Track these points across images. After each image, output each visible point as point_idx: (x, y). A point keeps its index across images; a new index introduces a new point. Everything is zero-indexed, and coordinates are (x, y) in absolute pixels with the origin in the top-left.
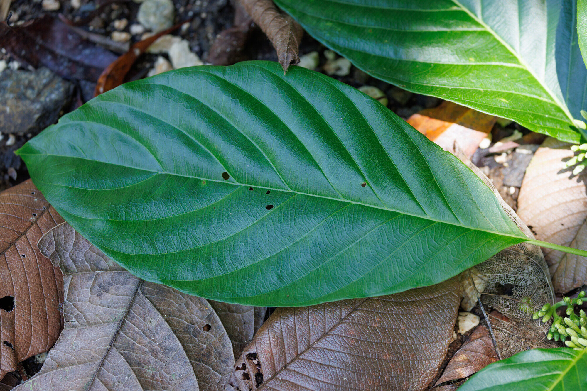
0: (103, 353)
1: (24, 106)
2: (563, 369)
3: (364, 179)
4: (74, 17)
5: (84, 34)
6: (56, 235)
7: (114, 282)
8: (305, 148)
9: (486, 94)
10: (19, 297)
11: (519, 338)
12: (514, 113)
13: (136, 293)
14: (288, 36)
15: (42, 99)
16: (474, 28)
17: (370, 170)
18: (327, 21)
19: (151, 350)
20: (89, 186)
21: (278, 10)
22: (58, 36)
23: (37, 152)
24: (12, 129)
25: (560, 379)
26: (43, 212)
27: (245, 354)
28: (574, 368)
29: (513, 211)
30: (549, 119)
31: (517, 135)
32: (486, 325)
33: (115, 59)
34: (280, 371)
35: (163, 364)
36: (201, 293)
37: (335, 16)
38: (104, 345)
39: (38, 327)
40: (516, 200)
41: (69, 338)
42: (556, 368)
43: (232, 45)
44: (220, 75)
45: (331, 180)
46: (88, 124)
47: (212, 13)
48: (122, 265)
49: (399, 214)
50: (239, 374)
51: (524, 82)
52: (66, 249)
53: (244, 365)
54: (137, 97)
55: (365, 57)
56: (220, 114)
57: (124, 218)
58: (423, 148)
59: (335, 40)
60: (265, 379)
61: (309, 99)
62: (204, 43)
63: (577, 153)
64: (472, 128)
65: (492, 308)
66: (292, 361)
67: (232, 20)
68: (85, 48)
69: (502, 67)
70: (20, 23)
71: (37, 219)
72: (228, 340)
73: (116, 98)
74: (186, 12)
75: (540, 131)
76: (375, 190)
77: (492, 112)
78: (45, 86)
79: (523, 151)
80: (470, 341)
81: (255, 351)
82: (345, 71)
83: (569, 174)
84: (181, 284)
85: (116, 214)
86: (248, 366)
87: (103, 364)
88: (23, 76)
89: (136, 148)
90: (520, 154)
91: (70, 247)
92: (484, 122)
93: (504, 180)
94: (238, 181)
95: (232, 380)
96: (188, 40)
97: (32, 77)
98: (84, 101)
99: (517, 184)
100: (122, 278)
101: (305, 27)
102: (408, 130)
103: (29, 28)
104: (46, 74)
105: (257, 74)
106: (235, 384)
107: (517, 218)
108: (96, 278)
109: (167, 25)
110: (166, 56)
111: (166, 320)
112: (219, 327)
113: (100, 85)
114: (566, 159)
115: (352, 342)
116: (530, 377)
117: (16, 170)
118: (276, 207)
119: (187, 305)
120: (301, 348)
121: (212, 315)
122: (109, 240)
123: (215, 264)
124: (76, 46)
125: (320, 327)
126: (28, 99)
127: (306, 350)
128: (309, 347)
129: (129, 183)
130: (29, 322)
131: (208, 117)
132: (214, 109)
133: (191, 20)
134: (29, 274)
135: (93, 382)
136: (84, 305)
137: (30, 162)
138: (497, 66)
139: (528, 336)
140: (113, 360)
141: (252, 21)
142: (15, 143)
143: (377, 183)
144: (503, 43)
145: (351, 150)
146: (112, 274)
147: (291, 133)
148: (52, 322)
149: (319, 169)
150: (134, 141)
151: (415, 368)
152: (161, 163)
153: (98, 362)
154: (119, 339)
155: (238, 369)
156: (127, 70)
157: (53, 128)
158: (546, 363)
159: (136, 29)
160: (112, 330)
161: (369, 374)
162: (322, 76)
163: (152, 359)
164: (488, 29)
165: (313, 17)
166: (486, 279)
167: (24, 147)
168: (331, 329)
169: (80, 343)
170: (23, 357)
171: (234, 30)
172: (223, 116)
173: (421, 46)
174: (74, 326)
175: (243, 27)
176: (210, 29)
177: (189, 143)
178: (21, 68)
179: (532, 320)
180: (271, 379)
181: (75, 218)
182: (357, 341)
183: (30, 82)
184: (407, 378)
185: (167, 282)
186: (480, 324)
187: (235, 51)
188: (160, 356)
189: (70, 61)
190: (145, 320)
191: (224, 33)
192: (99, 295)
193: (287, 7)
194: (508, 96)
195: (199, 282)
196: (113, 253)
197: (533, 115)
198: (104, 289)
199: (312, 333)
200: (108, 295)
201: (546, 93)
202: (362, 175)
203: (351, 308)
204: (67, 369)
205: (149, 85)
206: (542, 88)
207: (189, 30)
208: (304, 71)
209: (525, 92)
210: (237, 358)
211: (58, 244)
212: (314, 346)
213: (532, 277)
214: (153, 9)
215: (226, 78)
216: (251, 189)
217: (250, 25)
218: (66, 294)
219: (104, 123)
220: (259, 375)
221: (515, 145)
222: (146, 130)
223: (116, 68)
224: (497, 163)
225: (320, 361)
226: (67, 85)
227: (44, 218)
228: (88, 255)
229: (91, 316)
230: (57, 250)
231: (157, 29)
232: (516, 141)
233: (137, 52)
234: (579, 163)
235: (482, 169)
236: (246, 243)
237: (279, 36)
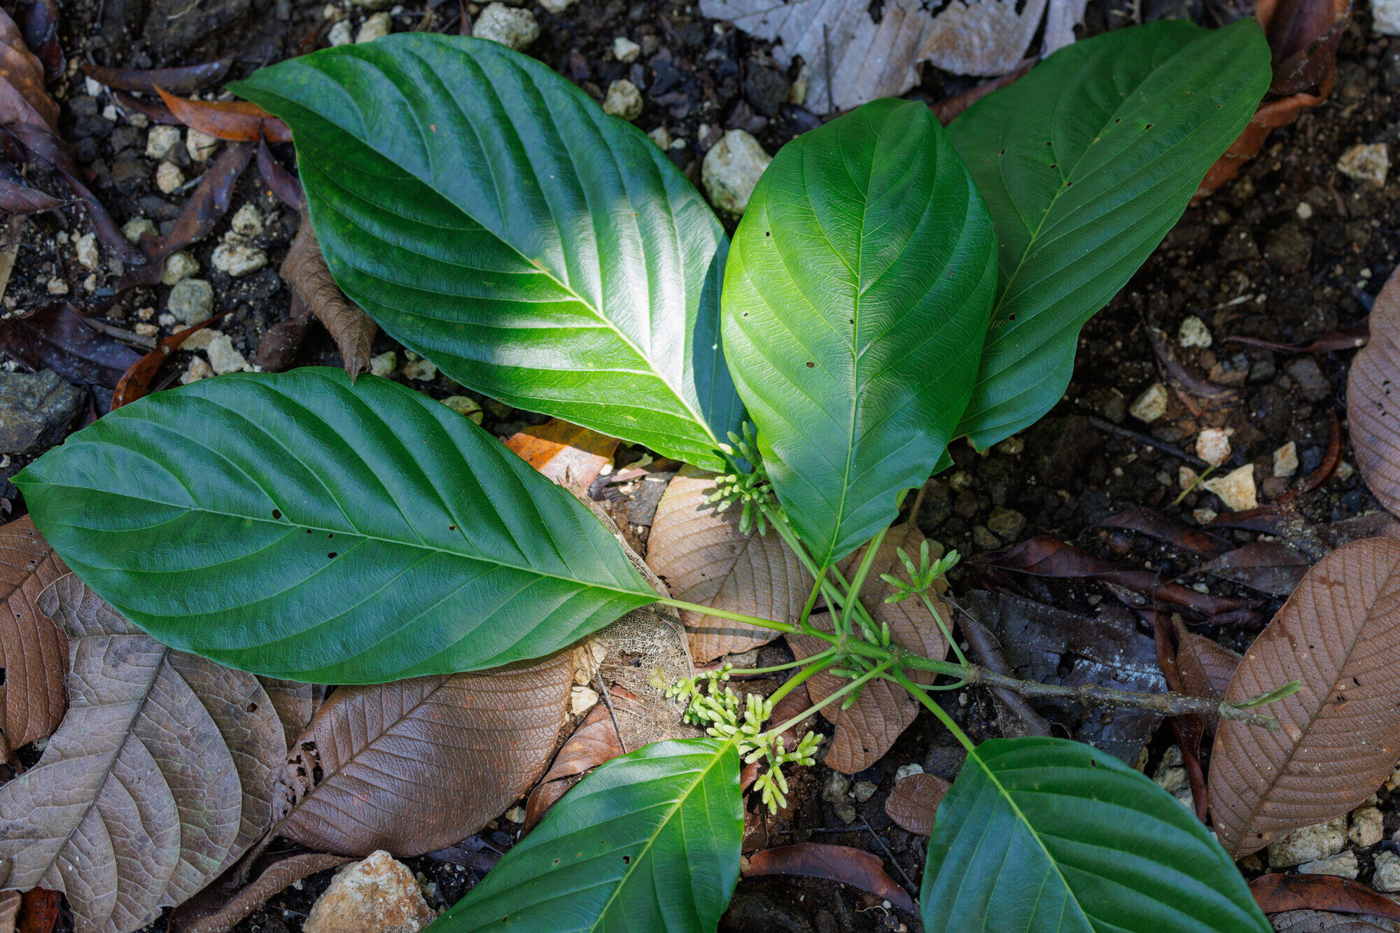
0: (121, 740)
1: (23, 418)
2: (704, 766)
3: (453, 521)
4: (87, 303)
5: (100, 327)
6: (61, 588)
7: (134, 648)
8: (377, 480)
9: (608, 409)
10: (12, 668)
11: (648, 721)
12: (643, 434)
13: (162, 663)
14: (357, 336)
15: (45, 410)
16: (593, 325)
17: (460, 510)
18: (407, 314)
19: (181, 737)
20: (103, 526)
21: (347, 301)
22: (67, 328)
23: (38, 481)
24: (7, 449)
25: (700, 778)
26: (43, 558)
27: (300, 743)
28: (717, 764)
29: (641, 560)
30: (687, 442)
31: (647, 460)
32: (606, 704)
33: (139, 358)
34: (346, 763)
35: (196, 755)
36: (244, 666)
37: (417, 308)
38: (120, 731)
39: (36, 706)
40: (646, 542)
41: (76, 720)
42: (696, 765)
43: (286, 343)
44: (270, 385)
45: (411, 520)
46: (102, 446)
47: (262, 300)
48: (144, 629)
49: (496, 565)
50: (293, 769)
51: (656, 394)
52: (73, 607)
53: (299, 757)
54: (165, 411)
55: (455, 361)
56: (270, 435)
57: (146, 568)
58: (528, 482)
59: (417, 339)
60: (326, 775)
61: (382, 416)
62: (251, 338)
63: (722, 486)
64: (590, 452)
65: (614, 683)
66: (361, 752)
67: (287, 310)
68: (101, 343)
69: (629, 374)
70: (19, 312)
71: (36, 567)
72: (280, 723)
73: (139, 414)
74: (229, 298)
75: (677, 458)
76: (467, 534)
77: (616, 433)
78: (49, 393)
79: (654, 480)
80: (586, 725)
81: (312, 739)
82: (429, 376)
83: (711, 510)
84: (219, 654)
85: (137, 562)
86: (304, 759)
87: (119, 755)
88: (22, 379)
89: (163, 477)
90: (650, 483)
91: (78, 604)
92: (604, 444)
93: (629, 516)
94: (292, 521)
95: (284, 776)
96: (231, 335)
97: (33, 381)
98: (99, 415)
99: (646, 522)
100: (144, 644)
101: (379, 322)
102: (508, 457)
103: (29, 320)
104: (50, 377)
105: (318, 384)
106: (287, 781)
107: (647, 568)
108: (111, 644)
109: (205, 316)
110: (203, 355)
111: (201, 698)
112: (268, 707)
113: (119, 391)
114: (708, 492)
115: (436, 728)
116: (662, 776)
117: (11, 500)
118: (340, 556)
119: (227, 678)
120: (372, 735)
121: (258, 691)
122: (127, 597)
123: (262, 627)
124: (90, 341)
125: (396, 709)
126: (28, 410)
127: (378, 738)
128: (382, 734)
129: (154, 521)
130: (25, 700)
131: (254, 439)
132: (262, 428)
133: (235, 309)
134: (26, 639)
135: (105, 779)
136: (95, 677)
137: (28, 492)
138: (623, 374)
139: (659, 718)
140: (131, 750)
141: (312, 313)
142: (11, 466)
143: (469, 526)
144: (630, 343)
145: (437, 483)
146: (131, 638)
147: (360, 459)
148: (54, 699)
149: (396, 507)
150: (161, 468)
151: (517, 760)
152: (194, 497)
153: (113, 753)
154: (140, 723)
155: (291, 762)
156: (153, 373)
157: (57, 450)
158: (683, 757)
159: (165, 320)
160: (131, 710)
161: (458, 769)
162: (400, 387)
163: (182, 749)
164: (611, 325)
165: (389, 310)
166: (607, 645)
167: (20, 473)
168: (410, 711)
169: (90, 727)
170: (17, 744)
171: (290, 324)
172: (274, 438)
173: (526, 348)
174: (83, 706)
175: (302, 319)
176: (259, 321)
177: (230, 472)
178: (18, 370)
179: (664, 698)
180: (333, 774)
181: (84, 567)
182: (443, 726)
183: (30, 387)
184: (507, 772)
185: (201, 651)
186: (599, 703)
187: (291, 350)
188: (192, 744)
189: (81, 360)
190: (173, 697)
191: (277, 327)
192: (114, 666)
193: (357, 296)
194: (636, 413)
195: (241, 652)
196: (133, 614)
197: (667, 436)
198: (121, 658)
199: (386, 717)
200: (126, 666)
201: (684, 408)
202: (450, 516)
203: (435, 684)
204: (74, 761)
205: (180, 397)
206: (678, 401)
207: (233, 322)
208: (377, 380)
209: (657, 408)
210: (291, 747)
211: (62, 600)
212: (390, 732)
213: (665, 643)
214: (188, 295)
215: (278, 388)
216: (309, 531)
217: (309, 317)
218: (72, 664)
219: (122, 445)
220: (318, 771)
221: (645, 473)
222: (177, 455)
223: (139, 371)
224: (622, 495)
225: (395, 752)
226: (77, 391)
227: (45, 565)
228: (101, 614)
229: (103, 692)
230: (61, 608)
231: (192, 320)
232: (644, 468)
233: (167, 350)
234: (724, 498)
235: (602, 503)
236: (302, 601)
237: (346, 335)
